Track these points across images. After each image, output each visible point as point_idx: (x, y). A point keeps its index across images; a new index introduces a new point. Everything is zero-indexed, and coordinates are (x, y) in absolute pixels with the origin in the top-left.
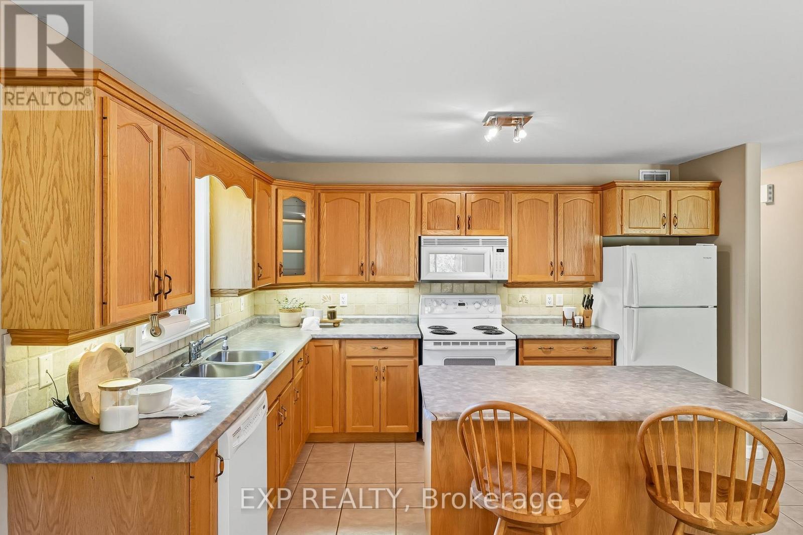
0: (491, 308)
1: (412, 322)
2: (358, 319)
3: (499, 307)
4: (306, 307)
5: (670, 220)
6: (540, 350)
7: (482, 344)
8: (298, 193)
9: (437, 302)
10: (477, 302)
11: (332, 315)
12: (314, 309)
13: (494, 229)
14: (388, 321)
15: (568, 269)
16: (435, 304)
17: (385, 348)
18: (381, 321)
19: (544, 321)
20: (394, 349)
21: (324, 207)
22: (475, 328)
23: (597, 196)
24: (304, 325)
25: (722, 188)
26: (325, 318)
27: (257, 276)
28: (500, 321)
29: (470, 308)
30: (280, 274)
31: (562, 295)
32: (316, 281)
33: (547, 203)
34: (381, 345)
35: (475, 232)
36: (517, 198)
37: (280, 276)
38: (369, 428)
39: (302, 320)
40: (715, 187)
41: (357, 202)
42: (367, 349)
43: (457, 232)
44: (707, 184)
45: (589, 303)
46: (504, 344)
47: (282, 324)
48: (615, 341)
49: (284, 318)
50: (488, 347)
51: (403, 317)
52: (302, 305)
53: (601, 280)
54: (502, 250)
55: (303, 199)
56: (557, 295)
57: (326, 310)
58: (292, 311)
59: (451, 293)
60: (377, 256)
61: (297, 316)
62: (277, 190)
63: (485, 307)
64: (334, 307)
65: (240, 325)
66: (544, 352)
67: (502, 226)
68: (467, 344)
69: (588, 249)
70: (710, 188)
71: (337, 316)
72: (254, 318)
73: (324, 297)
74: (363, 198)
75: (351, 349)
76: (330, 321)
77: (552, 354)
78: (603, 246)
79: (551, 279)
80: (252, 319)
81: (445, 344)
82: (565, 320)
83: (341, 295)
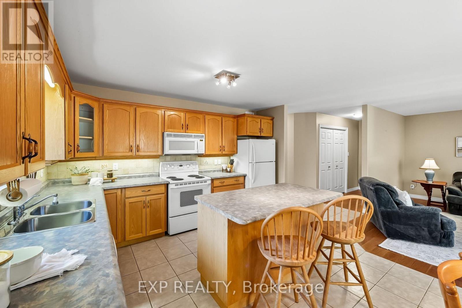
0: (194, 167)
1: (156, 176)
2: (125, 177)
3: (197, 166)
4: (91, 172)
5: (261, 130)
6: (220, 183)
7: (197, 183)
8: (90, 102)
9: (170, 165)
10: (188, 164)
11: (110, 175)
12: (98, 173)
13: (198, 130)
14: (143, 176)
15: (226, 149)
16: (168, 166)
17: (149, 190)
18: (139, 177)
19: (214, 171)
20: (154, 190)
21: (107, 113)
22: (189, 176)
23: (236, 120)
24: (91, 182)
25: (274, 120)
26: (106, 177)
27: (67, 152)
28: (198, 172)
29: (184, 167)
30: (78, 151)
31: (220, 160)
32: (101, 155)
33: (219, 121)
34: (147, 189)
35: (189, 131)
36: (208, 117)
37: (77, 153)
38: (140, 235)
39: (89, 180)
40: (273, 119)
41: (128, 112)
42: (139, 192)
43: (182, 131)
44: (270, 118)
45: (232, 162)
46: (206, 182)
47: (73, 183)
48: (245, 176)
49: (75, 179)
50: (200, 184)
51: (151, 174)
52: (88, 171)
53: (237, 153)
54: (202, 140)
55: (93, 106)
56: (219, 160)
57: (106, 173)
58: (82, 174)
59: (175, 160)
60: (140, 142)
61: (86, 177)
62: (74, 97)
63: (191, 166)
64: (112, 171)
65: (42, 187)
66: (221, 184)
67: (202, 130)
68: (190, 184)
69: (233, 140)
70: (271, 120)
71: (114, 176)
72: (49, 181)
73: (102, 166)
74: (132, 110)
75: (128, 193)
76: (109, 179)
77: (225, 184)
78: (238, 139)
79: (220, 153)
80: (48, 182)
81: (180, 185)
82: (223, 170)
83: (114, 164)
